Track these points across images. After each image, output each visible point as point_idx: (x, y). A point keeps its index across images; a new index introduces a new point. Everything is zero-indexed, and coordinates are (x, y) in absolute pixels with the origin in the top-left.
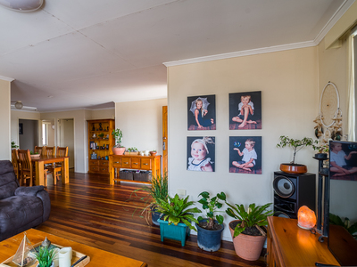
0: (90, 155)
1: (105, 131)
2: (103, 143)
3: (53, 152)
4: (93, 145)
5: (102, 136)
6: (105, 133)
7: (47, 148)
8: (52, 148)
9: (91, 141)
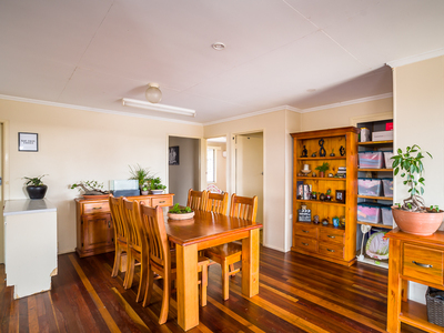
0: (296, 213)
1: (333, 156)
2: (327, 186)
3: (223, 206)
4: (304, 191)
5: (324, 169)
6: (332, 163)
7: (212, 197)
8: (221, 197)
9: (300, 179)
